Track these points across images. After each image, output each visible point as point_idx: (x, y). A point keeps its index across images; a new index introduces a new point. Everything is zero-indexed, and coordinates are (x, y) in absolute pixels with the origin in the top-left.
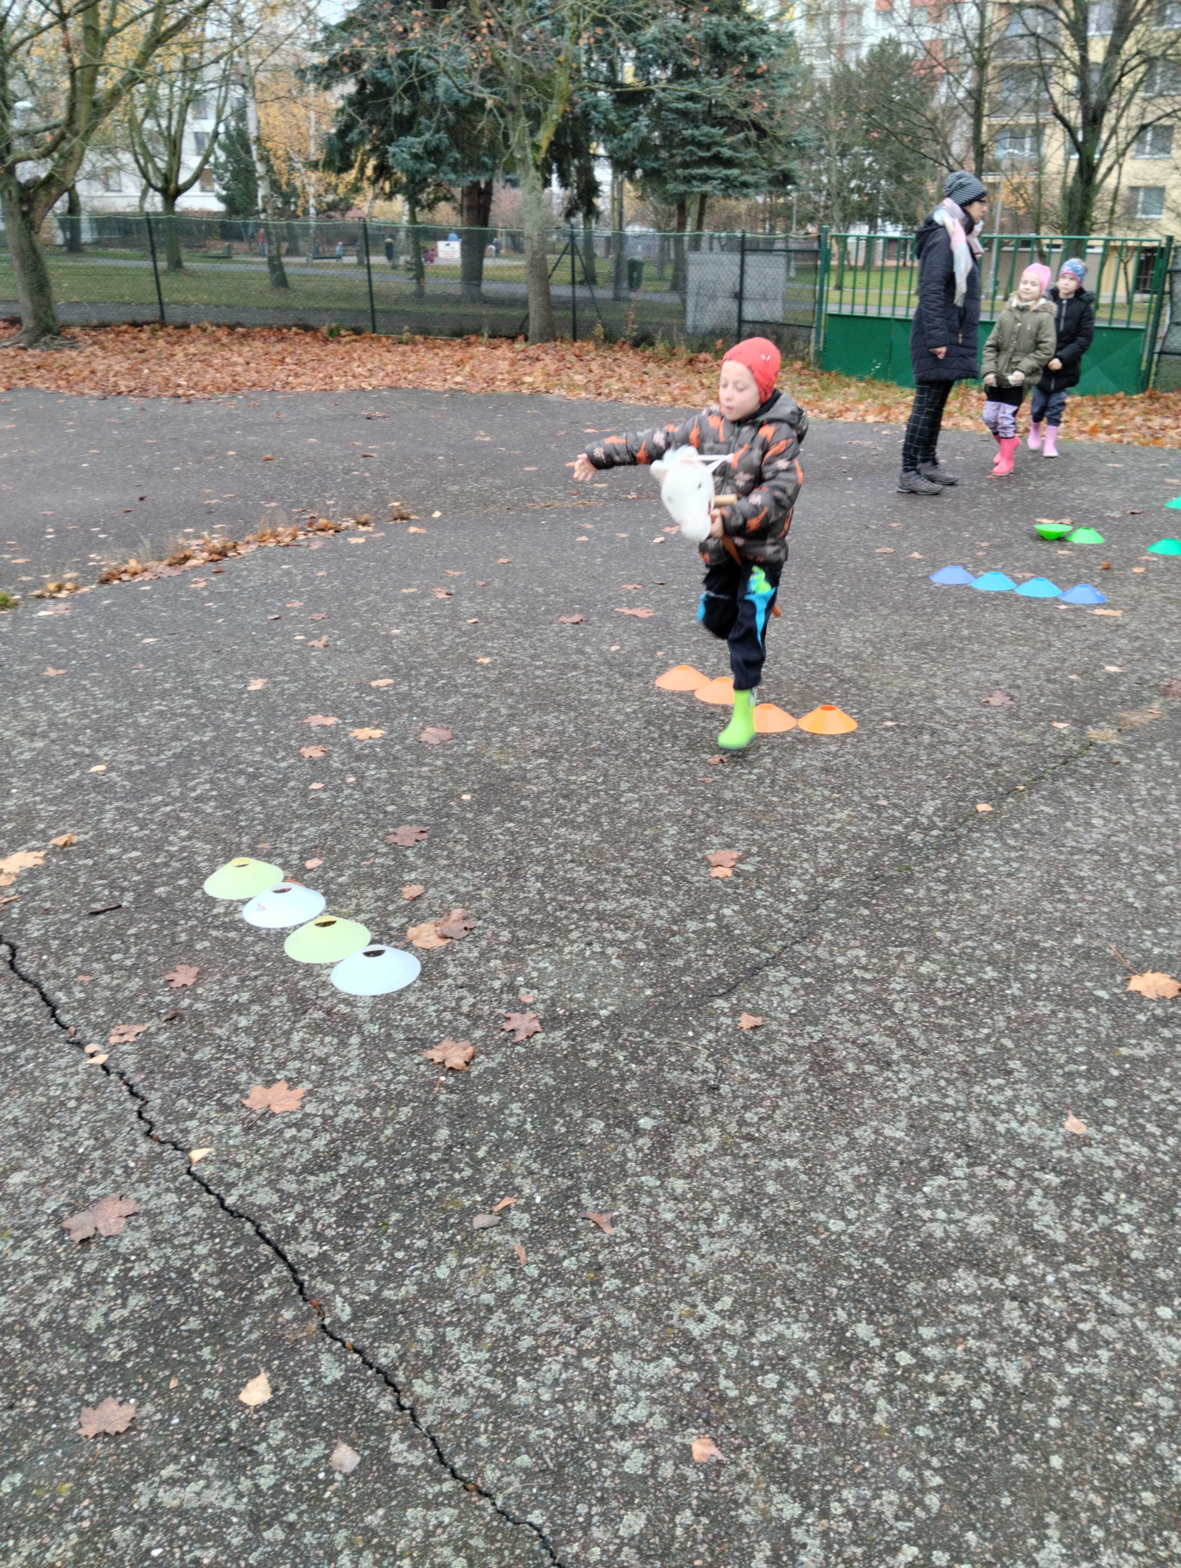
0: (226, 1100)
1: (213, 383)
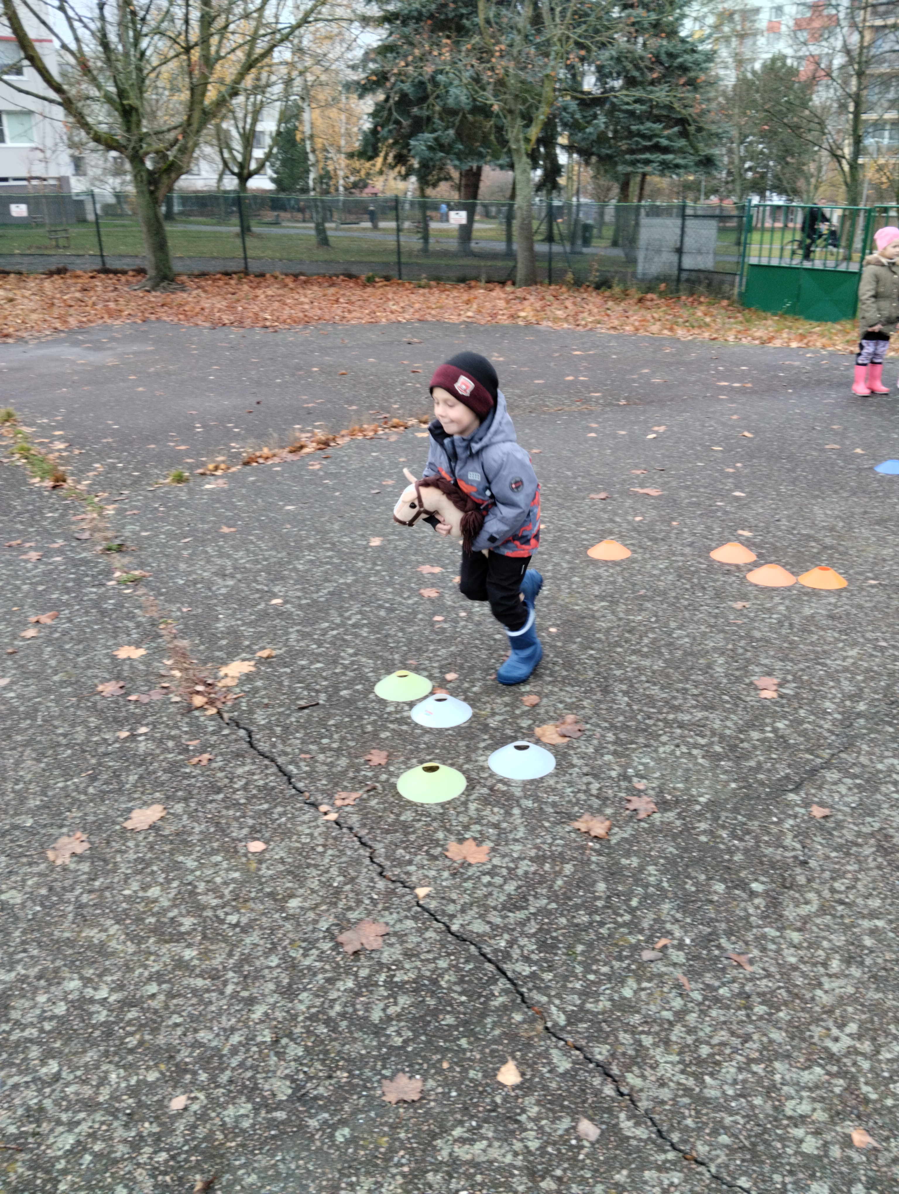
0: (432, 851)
1: (290, 317)
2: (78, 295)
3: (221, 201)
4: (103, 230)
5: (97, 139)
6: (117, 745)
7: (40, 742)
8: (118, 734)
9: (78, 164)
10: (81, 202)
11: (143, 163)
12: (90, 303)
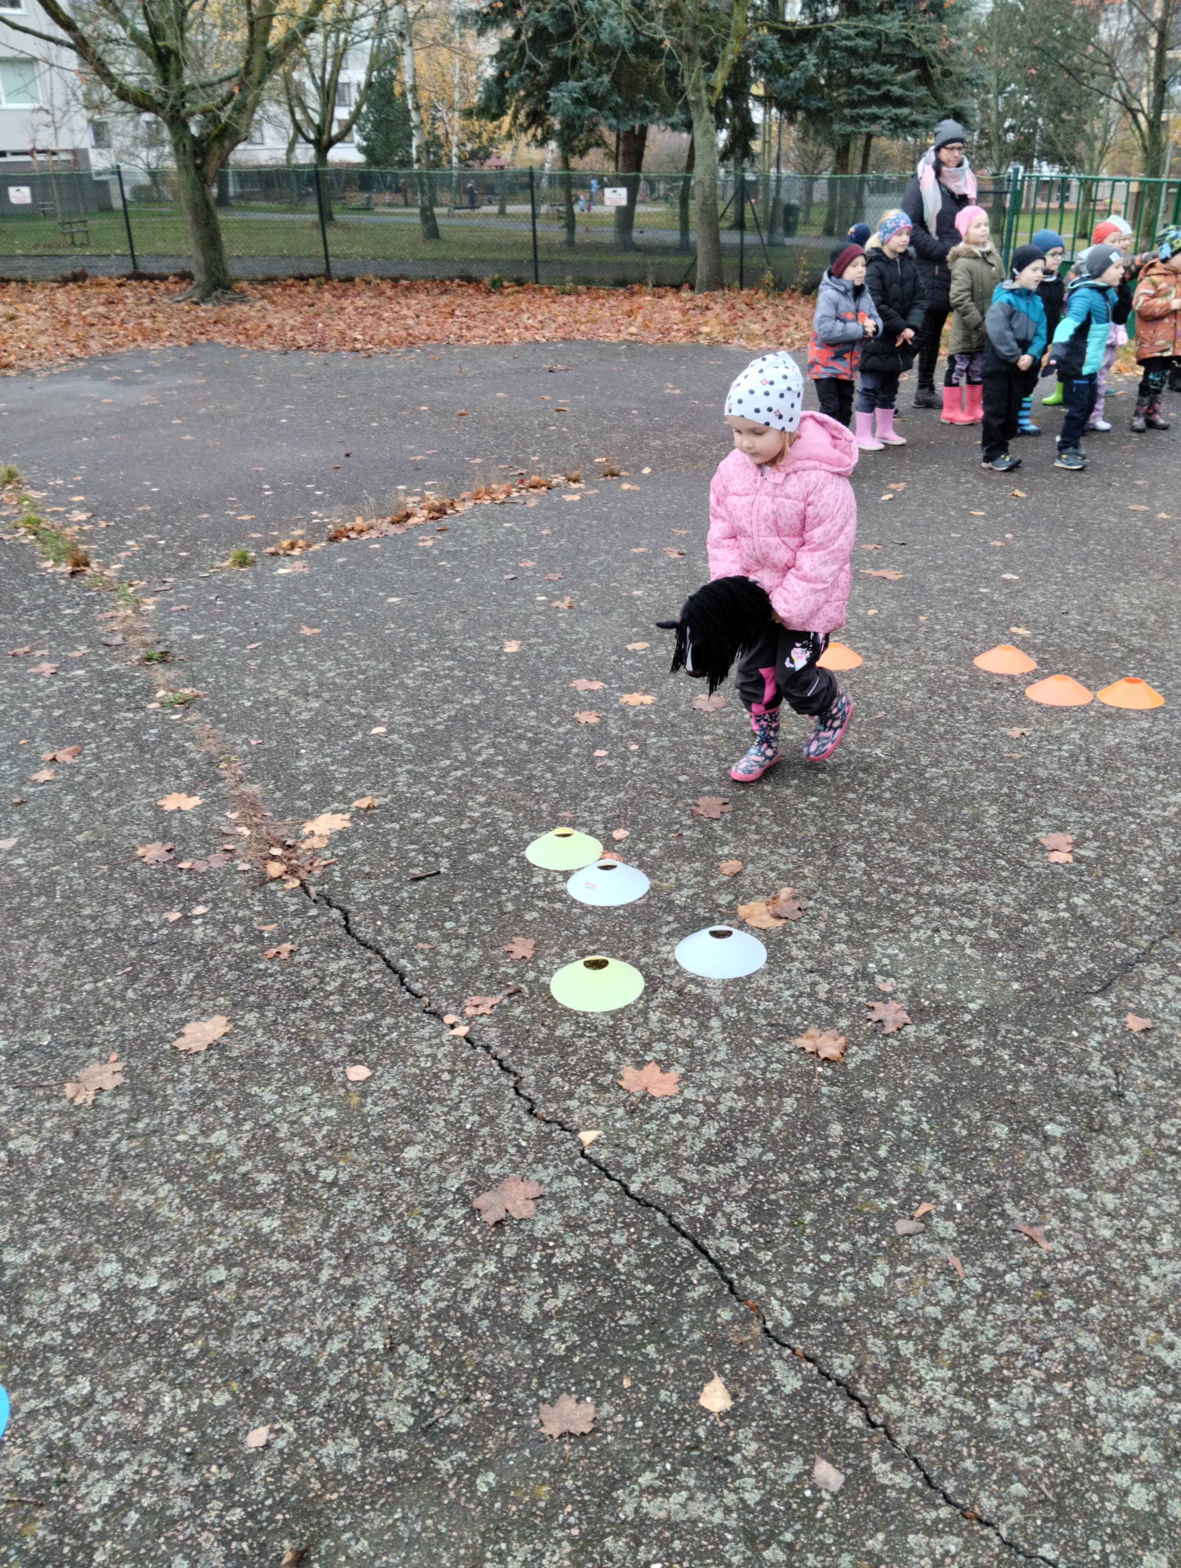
0: (601, 1080)
1: (389, 336)
2: (101, 309)
3: (293, 178)
4: (133, 222)
5: (123, 94)
6: (165, 931)
7: (60, 927)
8: (166, 915)
9: (100, 132)
10: (105, 184)
11: (186, 127)
12: (118, 320)
